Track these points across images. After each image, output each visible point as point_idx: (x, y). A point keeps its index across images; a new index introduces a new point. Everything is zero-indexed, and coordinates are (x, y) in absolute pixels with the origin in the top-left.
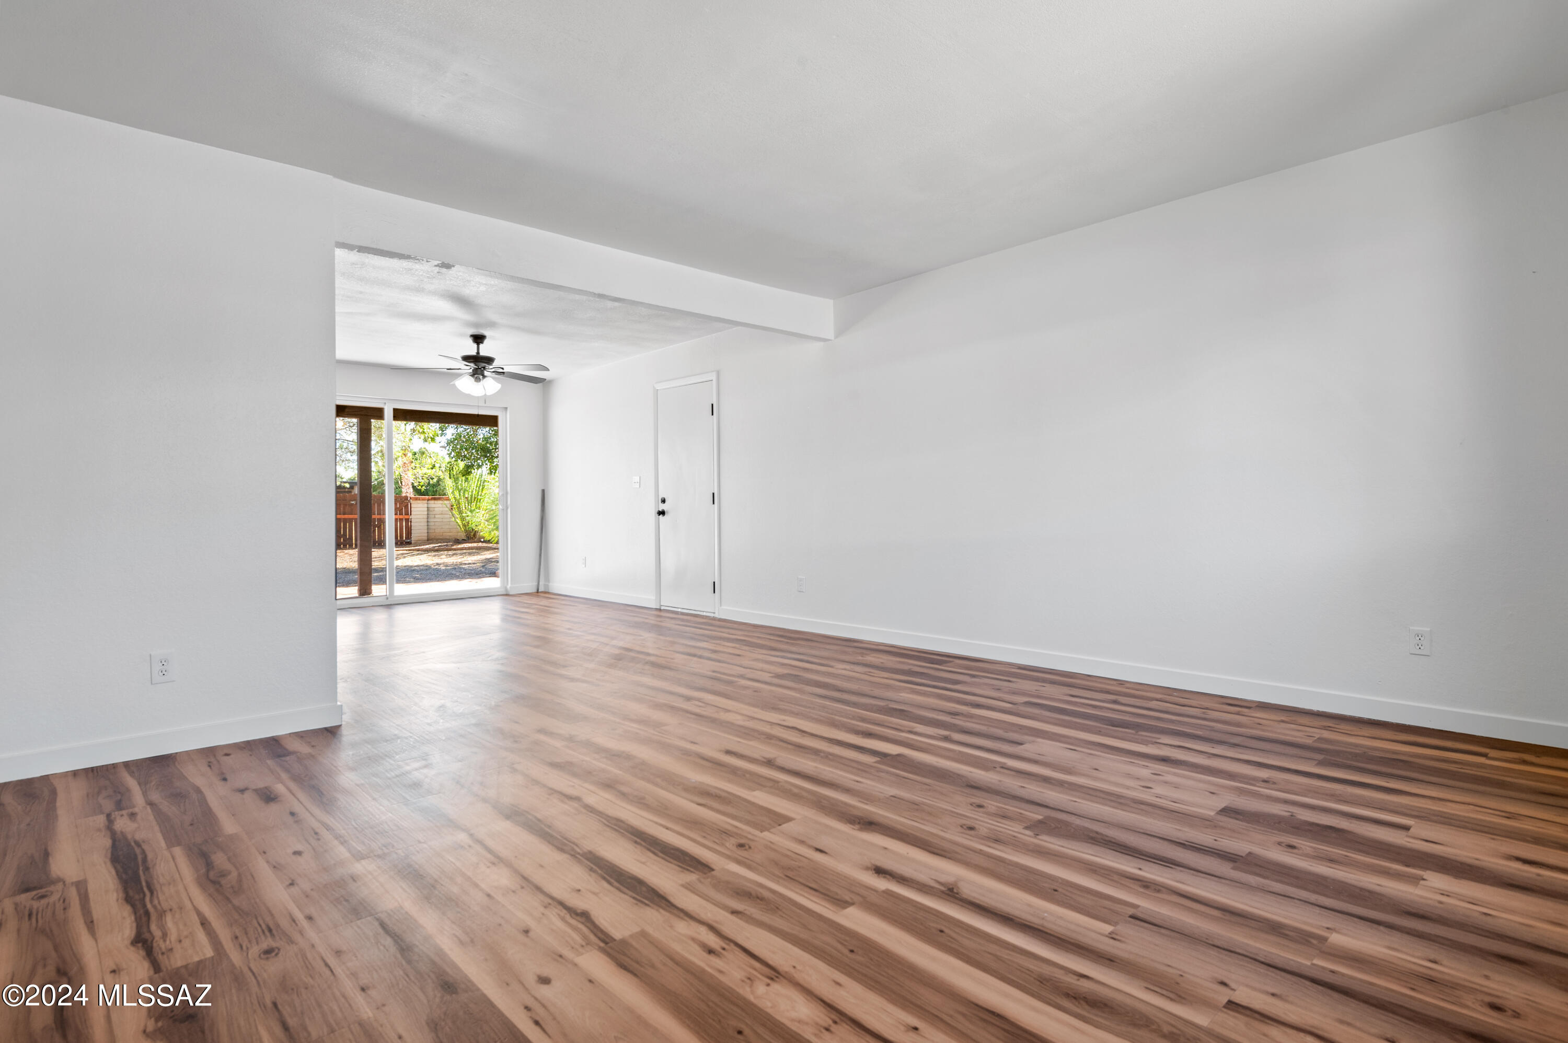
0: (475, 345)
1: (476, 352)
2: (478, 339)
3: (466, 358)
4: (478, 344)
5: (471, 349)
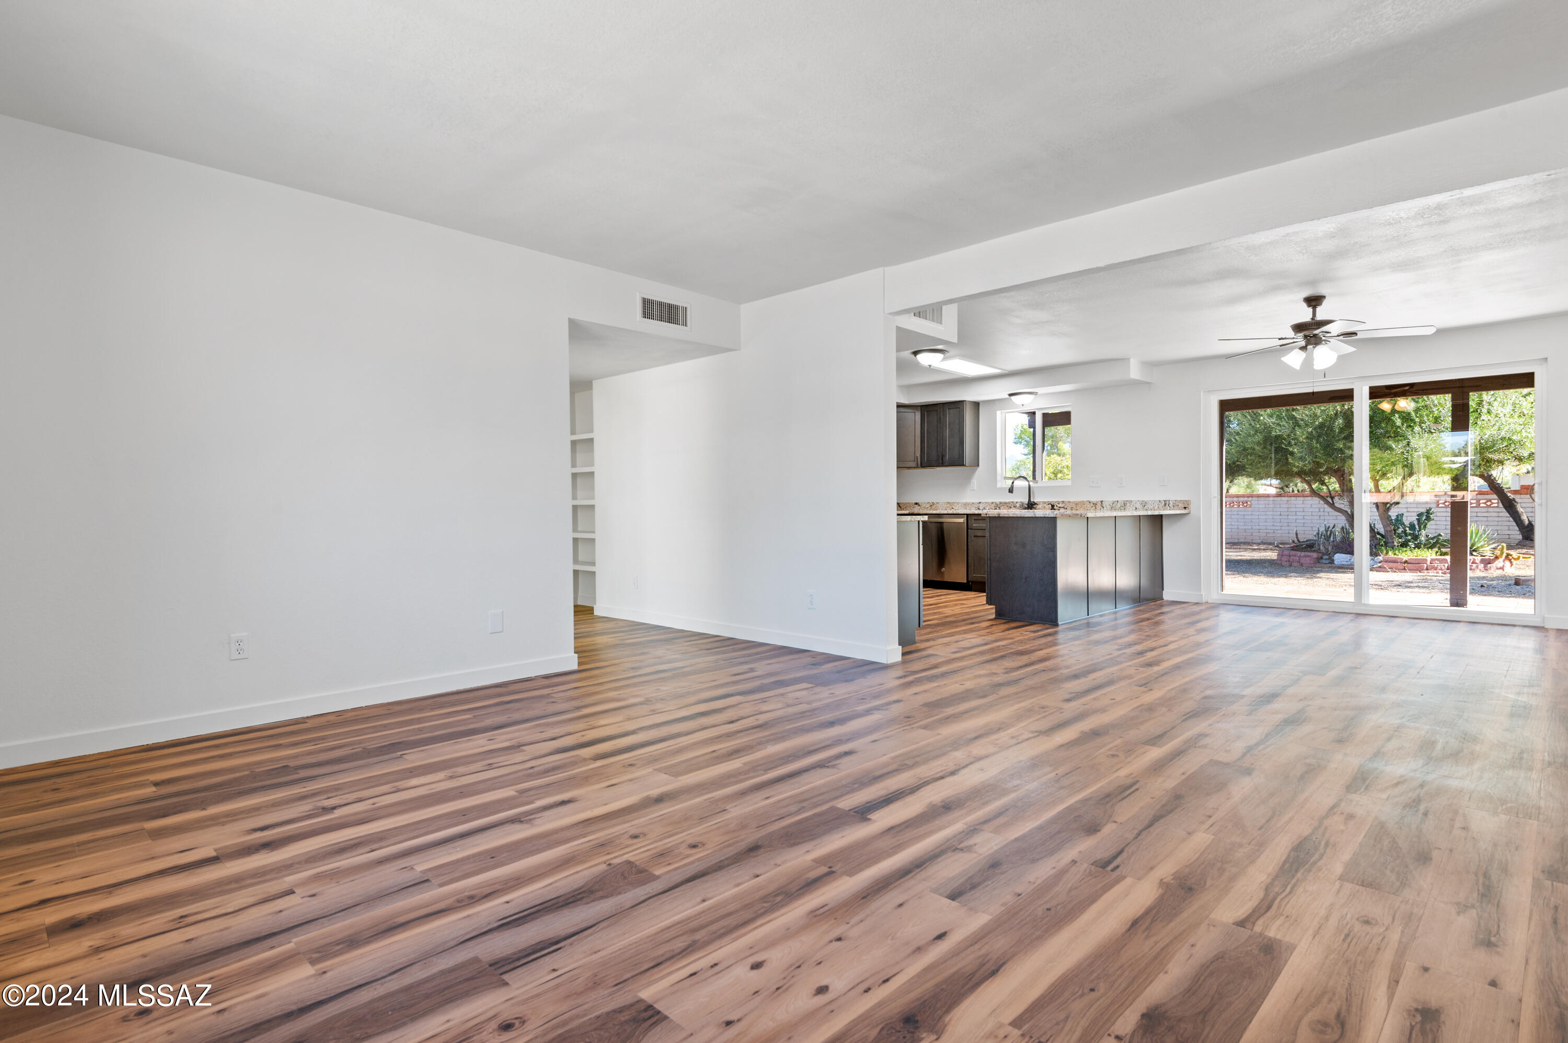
0: (1311, 310)
1: (1311, 317)
2: (1314, 301)
3: (1298, 328)
4: (1314, 308)
5: (1305, 314)
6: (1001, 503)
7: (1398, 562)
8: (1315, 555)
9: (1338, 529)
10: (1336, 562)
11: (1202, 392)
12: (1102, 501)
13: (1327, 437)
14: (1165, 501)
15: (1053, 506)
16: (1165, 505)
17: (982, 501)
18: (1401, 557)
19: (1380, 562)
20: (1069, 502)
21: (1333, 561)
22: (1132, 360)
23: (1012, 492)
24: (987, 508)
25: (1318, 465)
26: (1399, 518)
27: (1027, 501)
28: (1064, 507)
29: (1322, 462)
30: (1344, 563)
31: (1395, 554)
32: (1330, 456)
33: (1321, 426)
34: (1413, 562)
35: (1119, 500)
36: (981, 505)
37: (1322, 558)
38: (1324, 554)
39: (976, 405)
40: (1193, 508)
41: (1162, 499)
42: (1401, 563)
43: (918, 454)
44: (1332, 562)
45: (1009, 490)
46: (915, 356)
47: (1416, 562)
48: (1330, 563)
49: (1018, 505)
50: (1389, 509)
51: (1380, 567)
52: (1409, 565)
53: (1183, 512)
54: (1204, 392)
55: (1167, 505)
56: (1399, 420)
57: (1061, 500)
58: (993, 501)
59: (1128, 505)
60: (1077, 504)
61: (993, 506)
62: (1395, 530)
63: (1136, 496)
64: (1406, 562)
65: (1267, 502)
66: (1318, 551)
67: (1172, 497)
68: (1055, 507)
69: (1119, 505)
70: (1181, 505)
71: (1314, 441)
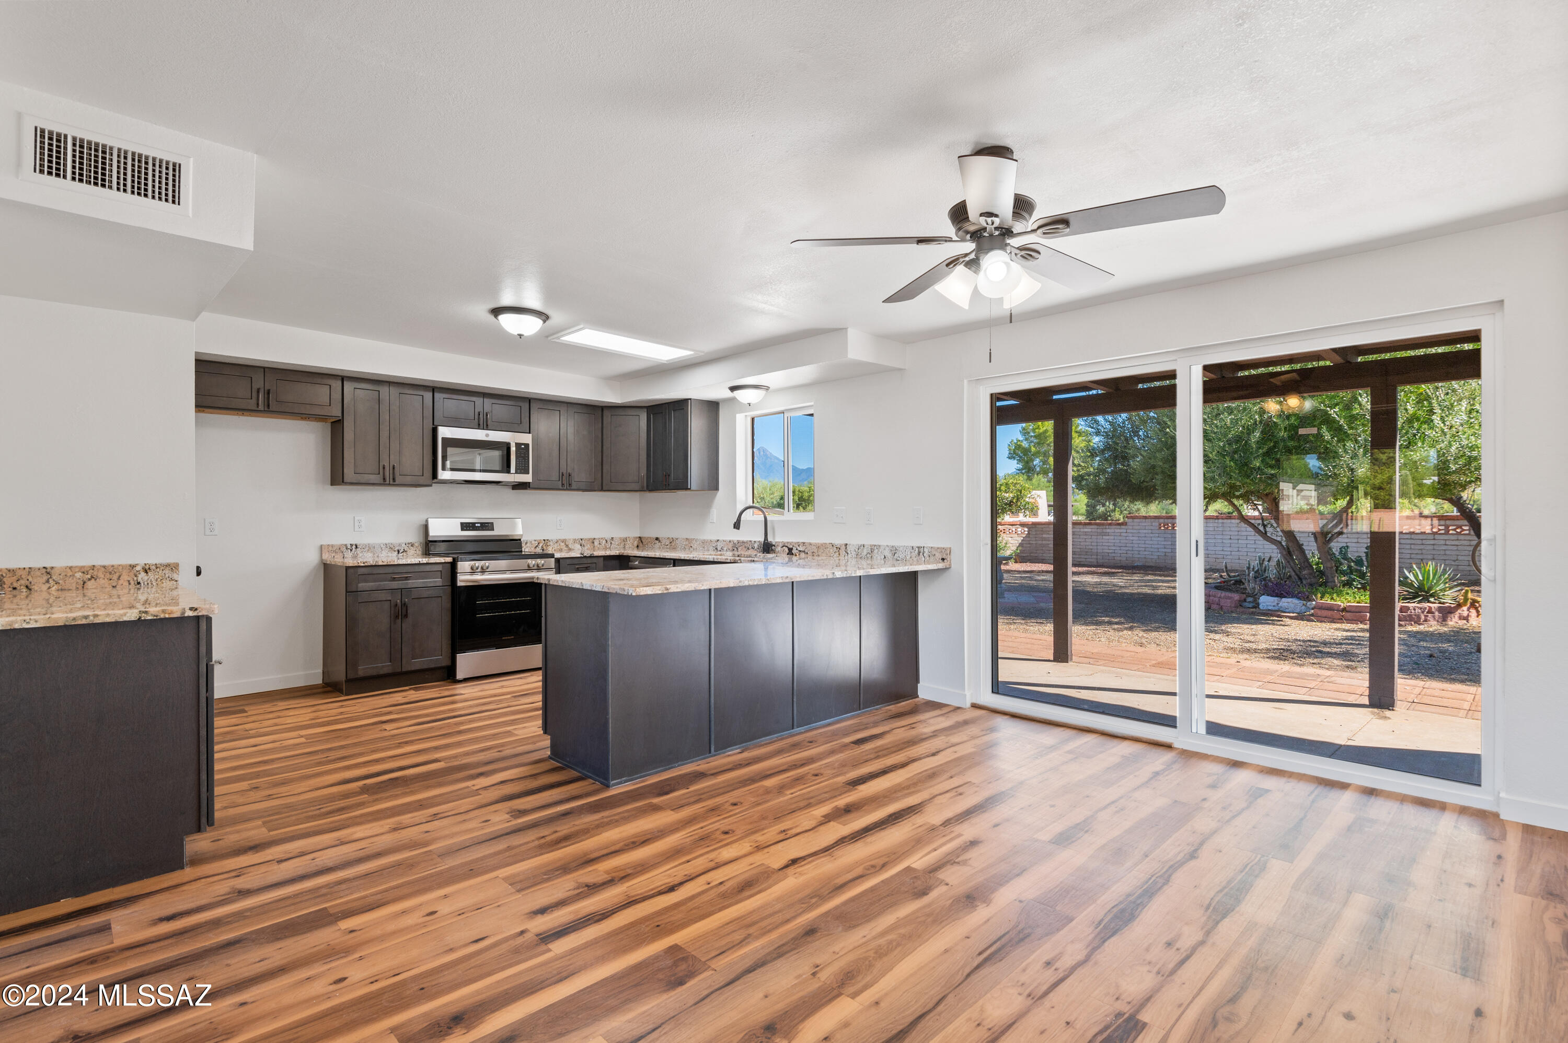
6: (738, 542)
7: (1334, 610)
8: (1236, 597)
9: (1273, 563)
10: (1261, 607)
11: (966, 381)
12: (846, 545)
13: (1245, 453)
14: (919, 548)
15: (790, 550)
16: (919, 553)
17: (720, 539)
18: (1339, 603)
19: (1313, 609)
20: (811, 544)
21: (1258, 604)
22: (851, 332)
23: (738, 529)
24: (725, 549)
25: (1233, 487)
26: (1344, 551)
27: (762, 540)
28: (804, 552)
29: (1238, 484)
30: (1270, 608)
31: (1332, 599)
32: (1248, 477)
33: (1238, 439)
34: (1353, 609)
35: (865, 543)
36: (719, 544)
37: (1245, 600)
38: (1249, 595)
39: (713, 407)
40: (954, 559)
41: (916, 544)
42: (1338, 610)
43: (643, 472)
44: (1257, 606)
45: (735, 525)
46: (496, 316)
47: (1357, 610)
48: (1254, 607)
49: (756, 546)
50: (1330, 540)
51: (1312, 615)
52: (1348, 614)
53: (941, 565)
54: (969, 381)
55: (921, 554)
56: (1327, 433)
57: (801, 541)
58: (731, 539)
59: (876, 551)
60: (818, 547)
61: (731, 545)
62: (1337, 567)
63: (886, 541)
64: (1344, 610)
65: (1216, 525)
66: (1244, 591)
67: (930, 541)
68: (794, 551)
69: (865, 552)
70: (938, 556)
71: (1228, 459)
